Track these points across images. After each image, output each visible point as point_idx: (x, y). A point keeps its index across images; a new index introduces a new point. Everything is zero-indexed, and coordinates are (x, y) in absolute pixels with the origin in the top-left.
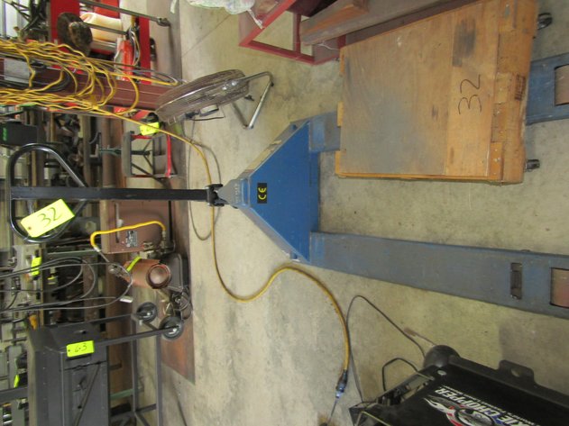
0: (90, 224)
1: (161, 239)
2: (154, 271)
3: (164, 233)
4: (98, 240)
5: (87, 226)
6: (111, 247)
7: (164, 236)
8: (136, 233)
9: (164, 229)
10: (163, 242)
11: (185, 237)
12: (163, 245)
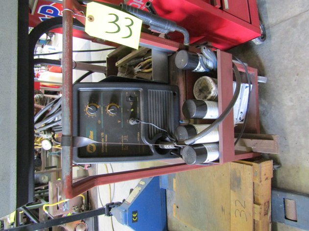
0: (44, 178)
1: (83, 204)
2: (78, 227)
3: (84, 200)
4: (47, 208)
5: (43, 178)
6: (54, 212)
7: (84, 202)
8: (68, 203)
9: (84, 198)
10: (83, 206)
11: (95, 203)
12: (83, 207)
